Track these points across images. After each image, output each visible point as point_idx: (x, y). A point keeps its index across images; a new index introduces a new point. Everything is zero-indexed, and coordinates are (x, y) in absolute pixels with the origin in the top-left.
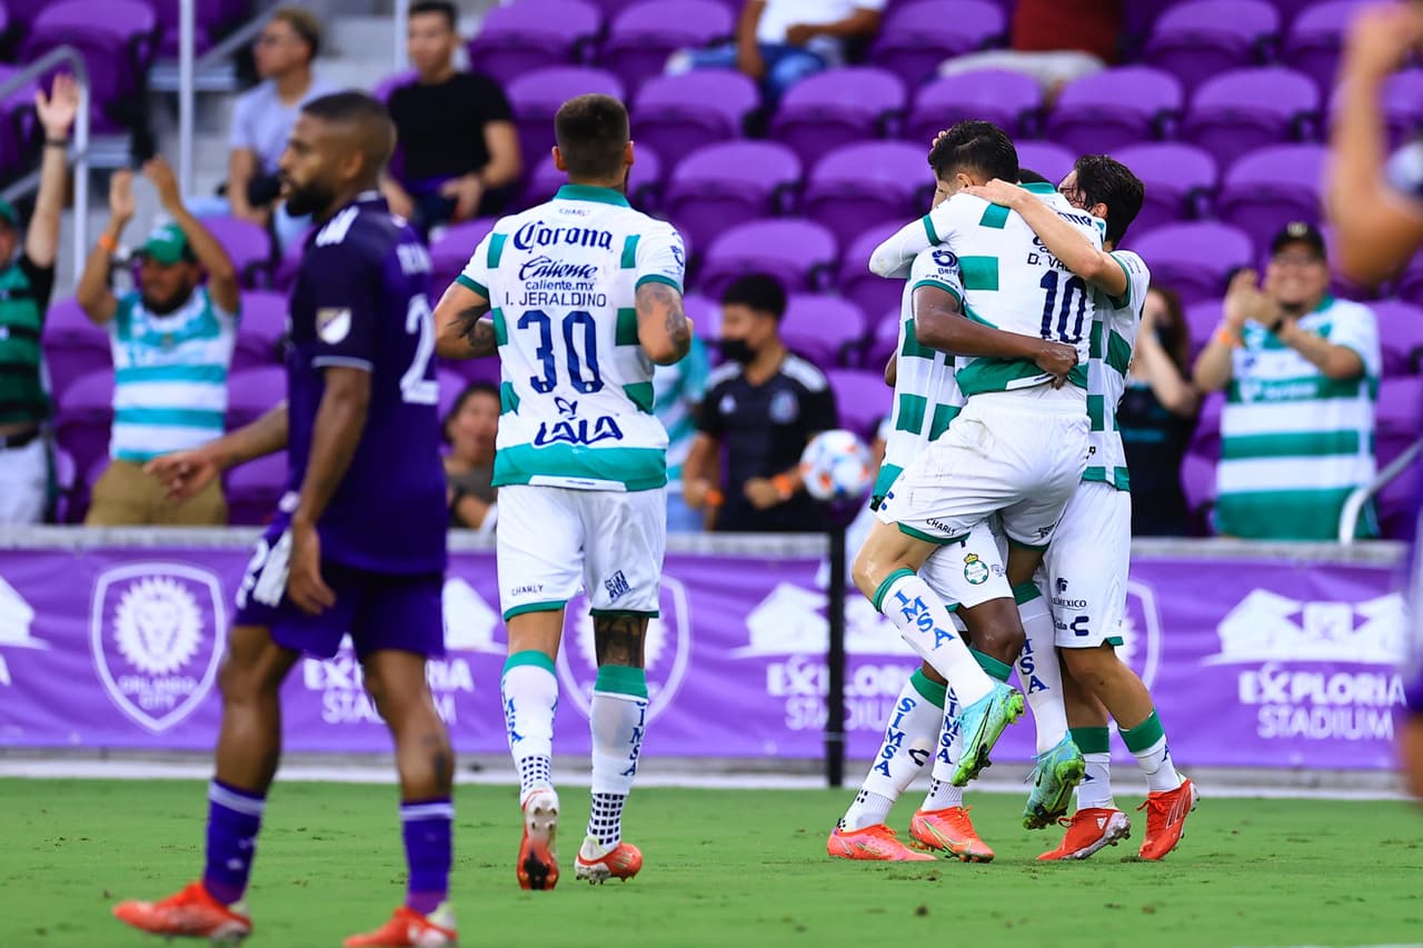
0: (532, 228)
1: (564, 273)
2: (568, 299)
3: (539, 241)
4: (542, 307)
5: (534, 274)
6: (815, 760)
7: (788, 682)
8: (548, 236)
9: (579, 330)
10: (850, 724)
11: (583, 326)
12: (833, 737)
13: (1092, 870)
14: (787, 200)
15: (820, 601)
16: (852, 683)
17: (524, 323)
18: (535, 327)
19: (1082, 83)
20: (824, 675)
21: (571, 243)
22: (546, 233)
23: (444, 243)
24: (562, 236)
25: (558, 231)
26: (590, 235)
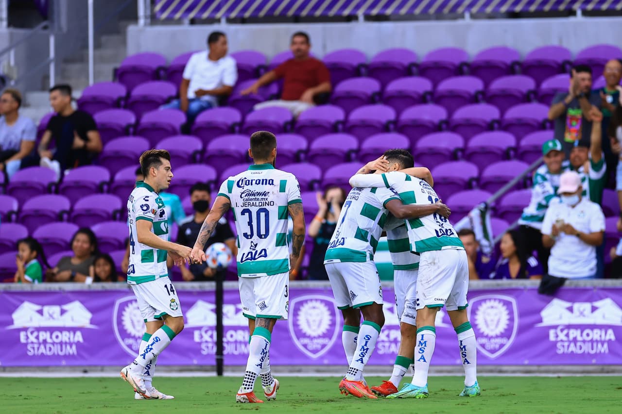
0: (242, 180)
1: (256, 195)
2: (257, 204)
3: (246, 184)
4: (249, 208)
5: (246, 196)
6: (213, 366)
7: (201, 337)
8: (249, 182)
9: (263, 215)
10: (225, 352)
11: (264, 213)
12: (219, 357)
13: (316, 405)
14: (198, 156)
15: (213, 306)
16: (226, 337)
17: (243, 213)
18: (247, 214)
19: (307, 112)
20: (215, 334)
21: (258, 184)
22: (247, 181)
23: (69, 175)
24: (254, 182)
25: (252, 180)
26: (265, 181)
